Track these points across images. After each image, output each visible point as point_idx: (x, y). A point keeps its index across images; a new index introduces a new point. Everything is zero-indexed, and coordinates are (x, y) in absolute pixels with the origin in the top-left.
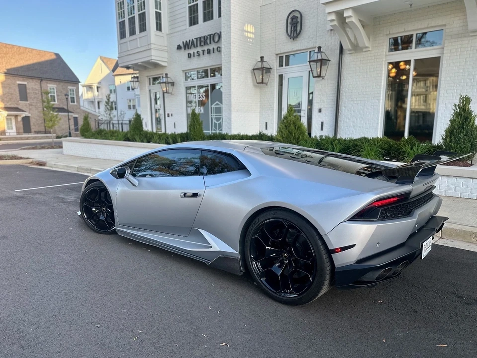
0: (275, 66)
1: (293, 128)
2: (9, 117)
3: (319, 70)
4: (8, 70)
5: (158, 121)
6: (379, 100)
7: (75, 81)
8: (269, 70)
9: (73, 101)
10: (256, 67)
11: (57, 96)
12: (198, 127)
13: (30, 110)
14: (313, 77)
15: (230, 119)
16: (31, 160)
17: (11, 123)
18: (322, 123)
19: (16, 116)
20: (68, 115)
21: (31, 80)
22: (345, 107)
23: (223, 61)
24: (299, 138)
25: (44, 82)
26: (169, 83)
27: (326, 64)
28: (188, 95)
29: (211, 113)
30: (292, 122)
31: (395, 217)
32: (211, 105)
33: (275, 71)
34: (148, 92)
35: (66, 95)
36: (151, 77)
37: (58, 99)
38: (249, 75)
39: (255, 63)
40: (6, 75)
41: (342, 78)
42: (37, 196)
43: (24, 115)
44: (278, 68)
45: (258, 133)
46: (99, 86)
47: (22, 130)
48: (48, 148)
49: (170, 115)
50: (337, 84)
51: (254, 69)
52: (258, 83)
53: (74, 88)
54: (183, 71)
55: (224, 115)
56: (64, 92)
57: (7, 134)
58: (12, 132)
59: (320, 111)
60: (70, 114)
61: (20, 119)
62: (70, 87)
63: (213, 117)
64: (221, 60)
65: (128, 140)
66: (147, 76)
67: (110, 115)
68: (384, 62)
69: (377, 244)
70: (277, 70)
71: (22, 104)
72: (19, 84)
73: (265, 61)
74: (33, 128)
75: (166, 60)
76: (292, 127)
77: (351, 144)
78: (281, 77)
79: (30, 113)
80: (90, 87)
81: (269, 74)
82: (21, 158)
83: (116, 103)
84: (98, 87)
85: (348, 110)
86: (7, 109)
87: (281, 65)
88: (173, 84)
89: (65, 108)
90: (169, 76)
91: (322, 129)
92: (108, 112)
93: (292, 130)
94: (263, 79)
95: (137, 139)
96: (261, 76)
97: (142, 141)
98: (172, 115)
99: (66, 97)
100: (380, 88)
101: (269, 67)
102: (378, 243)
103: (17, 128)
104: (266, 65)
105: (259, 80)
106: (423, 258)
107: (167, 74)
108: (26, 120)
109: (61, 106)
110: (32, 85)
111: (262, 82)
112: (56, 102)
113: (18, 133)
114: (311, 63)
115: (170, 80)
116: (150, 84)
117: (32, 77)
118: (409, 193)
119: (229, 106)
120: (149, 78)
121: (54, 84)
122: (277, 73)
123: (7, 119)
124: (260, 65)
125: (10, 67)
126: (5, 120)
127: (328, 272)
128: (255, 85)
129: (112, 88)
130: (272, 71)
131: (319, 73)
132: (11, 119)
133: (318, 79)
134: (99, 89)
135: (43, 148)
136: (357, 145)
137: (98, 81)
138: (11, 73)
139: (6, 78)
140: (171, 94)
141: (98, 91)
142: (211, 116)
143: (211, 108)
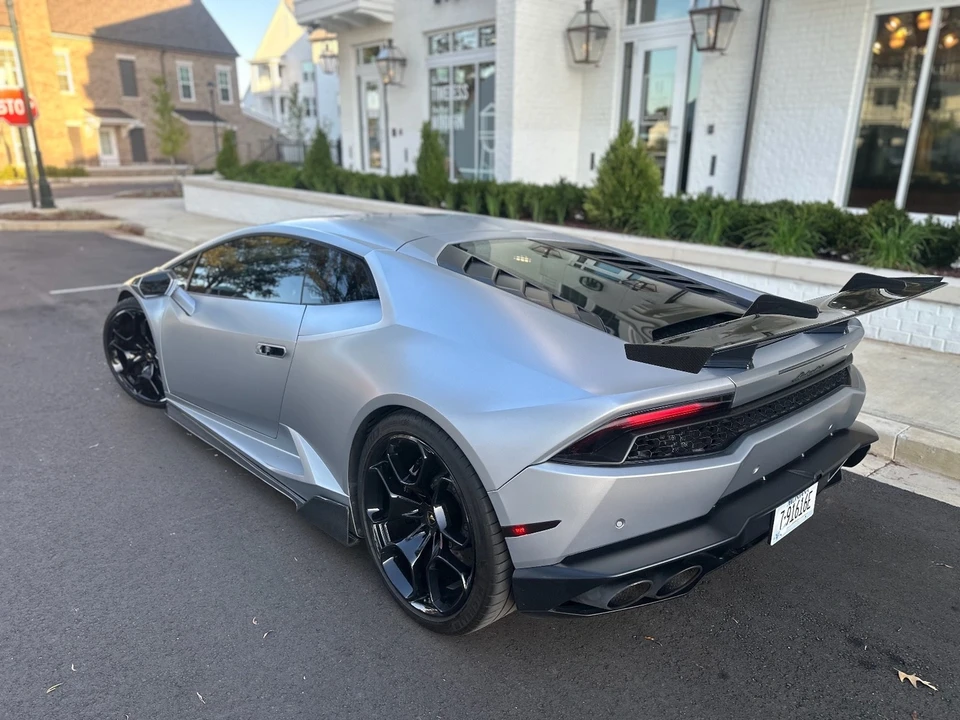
0: (618, 23)
1: (629, 172)
2: (105, 130)
3: (712, 33)
4: (98, 30)
5: (374, 144)
6: (845, 109)
7: (229, 54)
8: (602, 32)
9: (226, 97)
10: (573, 26)
11: (196, 85)
12: (435, 162)
13: (144, 114)
14: (699, 50)
15: (509, 146)
16: (118, 223)
17: (109, 143)
18: (714, 159)
19: (118, 128)
20: (215, 128)
21: (142, 52)
22: (766, 123)
23: (499, 12)
24: (639, 196)
25: (168, 57)
26: (394, 60)
27: (730, 19)
28: (434, 88)
29: (480, 129)
30: (626, 160)
31: (682, 455)
32: (480, 109)
33: (618, 34)
34: (354, 82)
35: (210, 84)
36: (361, 48)
37: (197, 93)
38: (559, 45)
39: (572, 14)
40: (94, 43)
41: (765, 53)
42: (84, 307)
43: (132, 124)
44: (625, 27)
45: (558, 181)
46: (282, 63)
47: (129, 157)
48: (166, 196)
49: (398, 132)
50: (751, 68)
51: (570, 30)
52: (577, 62)
53: (227, 69)
54: (425, 33)
55: (499, 135)
56: (209, 78)
57: (102, 164)
58: (111, 160)
59: (711, 130)
60: (220, 124)
61: (124, 133)
62: (220, 68)
63: (483, 138)
64: (493, 10)
65: (300, 186)
66: (354, 46)
67: (298, 127)
68: (866, 15)
69: (620, 523)
70: (621, 31)
71: (128, 103)
72: (121, 62)
73: (596, 12)
74: (153, 152)
75: (390, 8)
76: (626, 170)
77: (752, 216)
78: (629, 48)
79: (143, 121)
80: (264, 67)
81: (602, 40)
82: (102, 217)
83: (315, 102)
84: (281, 67)
85: (773, 131)
86: (99, 112)
87: (631, 20)
88: (403, 62)
89: (210, 110)
90: (395, 44)
91: (712, 172)
92: (295, 121)
93: (625, 176)
94: (587, 51)
95: (318, 186)
96: (584, 46)
97: (328, 191)
98: (401, 132)
99: (211, 88)
100: (852, 78)
101: (603, 24)
102: (622, 520)
103: (121, 153)
104: (595, 20)
105: (580, 54)
106: (772, 544)
107: (390, 41)
108: (137, 135)
109: (203, 107)
110: (145, 63)
111: (586, 61)
112: (193, 99)
113: (123, 162)
114: (696, 17)
115: (397, 55)
116: (358, 62)
117: (146, 46)
118: (728, 396)
119: (509, 115)
120: (358, 51)
121: (187, 60)
122: (622, 38)
123: (102, 134)
124: (582, 20)
125: (101, 23)
126: (98, 136)
127: (501, 577)
128: (570, 67)
129: (308, 68)
130: (610, 34)
131: (712, 41)
132: (107, 134)
133: (709, 54)
134: (284, 71)
135: (156, 195)
136: (763, 219)
137: (281, 53)
138: (105, 37)
139: (95, 48)
140: (400, 85)
141: (280, 74)
142: (480, 135)
143: (480, 118)
